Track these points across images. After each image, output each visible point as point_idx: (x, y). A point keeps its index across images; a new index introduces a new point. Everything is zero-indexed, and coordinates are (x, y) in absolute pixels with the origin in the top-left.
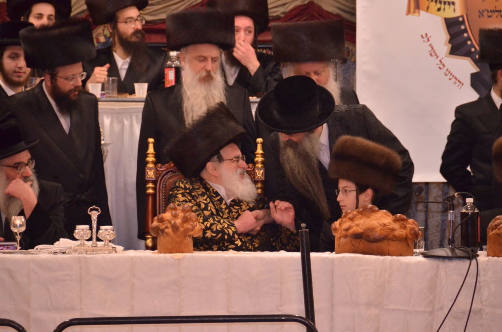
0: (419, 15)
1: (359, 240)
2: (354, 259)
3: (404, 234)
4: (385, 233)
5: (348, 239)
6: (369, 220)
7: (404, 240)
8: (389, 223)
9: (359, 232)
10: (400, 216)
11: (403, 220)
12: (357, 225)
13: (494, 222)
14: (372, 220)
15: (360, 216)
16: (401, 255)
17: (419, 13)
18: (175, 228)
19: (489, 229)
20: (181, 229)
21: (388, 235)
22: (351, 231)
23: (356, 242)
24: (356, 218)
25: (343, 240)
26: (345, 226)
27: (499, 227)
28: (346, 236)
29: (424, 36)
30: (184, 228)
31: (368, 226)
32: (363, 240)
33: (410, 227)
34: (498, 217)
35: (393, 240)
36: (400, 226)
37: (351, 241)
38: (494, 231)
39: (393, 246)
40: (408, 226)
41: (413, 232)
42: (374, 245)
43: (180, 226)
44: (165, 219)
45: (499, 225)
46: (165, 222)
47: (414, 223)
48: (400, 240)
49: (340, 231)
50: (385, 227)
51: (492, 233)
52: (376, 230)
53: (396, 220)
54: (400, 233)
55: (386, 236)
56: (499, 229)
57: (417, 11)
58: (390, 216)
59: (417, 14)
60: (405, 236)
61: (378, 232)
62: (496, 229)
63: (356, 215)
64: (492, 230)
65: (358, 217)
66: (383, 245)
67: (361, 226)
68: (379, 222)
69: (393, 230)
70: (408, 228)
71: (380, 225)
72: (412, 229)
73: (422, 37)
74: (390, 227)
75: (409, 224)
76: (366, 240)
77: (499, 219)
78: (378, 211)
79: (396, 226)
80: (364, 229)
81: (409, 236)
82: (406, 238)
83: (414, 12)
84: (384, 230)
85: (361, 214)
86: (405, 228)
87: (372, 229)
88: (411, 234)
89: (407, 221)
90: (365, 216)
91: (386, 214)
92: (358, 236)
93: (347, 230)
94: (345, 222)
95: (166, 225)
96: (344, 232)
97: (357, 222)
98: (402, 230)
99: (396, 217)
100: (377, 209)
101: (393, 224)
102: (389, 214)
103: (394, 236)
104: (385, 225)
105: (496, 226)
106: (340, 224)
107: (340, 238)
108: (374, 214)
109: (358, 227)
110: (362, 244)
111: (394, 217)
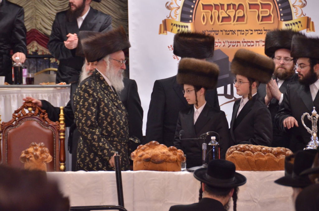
0: (167, 34)
1: (148, 163)
2: (146, 173)
3: (176, 158)
4: (164, 158)
5: (142, 162)
6: (154, 150)
7: (176, 162)
8: (167, 152)
9: (148, 157)
10: (173, 148)
11: (174, 150)
12: (147, 153)
13: (230, 150)
14: (156, 150)
15: (149, 148)
16: (174, 171)
17: (167, 33)
18: (36, 157)
19: (227, 154)
20: (40, 158)
21: (167, 159)
22: (143, 157)
23: (147, 164)
24: (146, 149)
25: (138, 162)
26: (140, 154)
27: (233, 153)
28: (140, 160)
29: (170, 47)
30: (42, 157)
31: (154, 154)
32: (151, 163)
33: (179, 154)
34: (232, 147)
35: (169, 162)
36: (173, 154)
37: (143, 163)
38: (230, 155)
39: (169, 165)
40: (178, 153)
41: (181, 157)
42: (158, 165)
43: (39, 156)
44: (30, 152)
45: (233, 152)
46: (29, 154)
47: (181, 152)
48: (173, 162)
49: (137, 157)
50: (164, 154)
51: (229, 156)
52: (159, 156)
53: (170, 150)
54: (173, 157)
55: (165, 160)
56: (233, 154)
57: (165, 31)
58: (166, 148)
59: (166, 34)
60: (176, 160)
61: (160, 157)
62: (231, 154)
63: (146, 148)
64: (229, 155)
65: (147, 148)
66: (163, 165)
67: (149, 154)
68: (160, 151)
69: (169, 156)
70: (178, 155)
71: (161, 153)
72: (181, 155)
73: (169, 47)
74: (167, 154)
75: (178, 152)
76: (152, 162)
77: (232, 148)
78: (159, 145)
79: (171, 153)
80: (151, 155)
81: (179, 160)
82: (177, 161)
83: (164, 32)
84: (163, 156)
85: (149, 147)
86: (176, 155)
87: (156, 156)
88: (180, 158)
89: (177, 150)
90: (151, 148)
91: (164, 147)
92: (148, 160)
93: (141, 156)
94: (139, 152)
95: (30, 156)
96: (139, 158)
97: (147, 152)
98: (175, 156)
99: (170, 148)
100: (158, 143)
101: (169, 152)
102: (166, 146)
103: (170, 159)
104: (164, 153)
105: (231, 152)
106: (136, 153)
107: (137, 161)
108: (157, 147)
109: (147, 155)
110: (150, 165)
111: (169, 148)
